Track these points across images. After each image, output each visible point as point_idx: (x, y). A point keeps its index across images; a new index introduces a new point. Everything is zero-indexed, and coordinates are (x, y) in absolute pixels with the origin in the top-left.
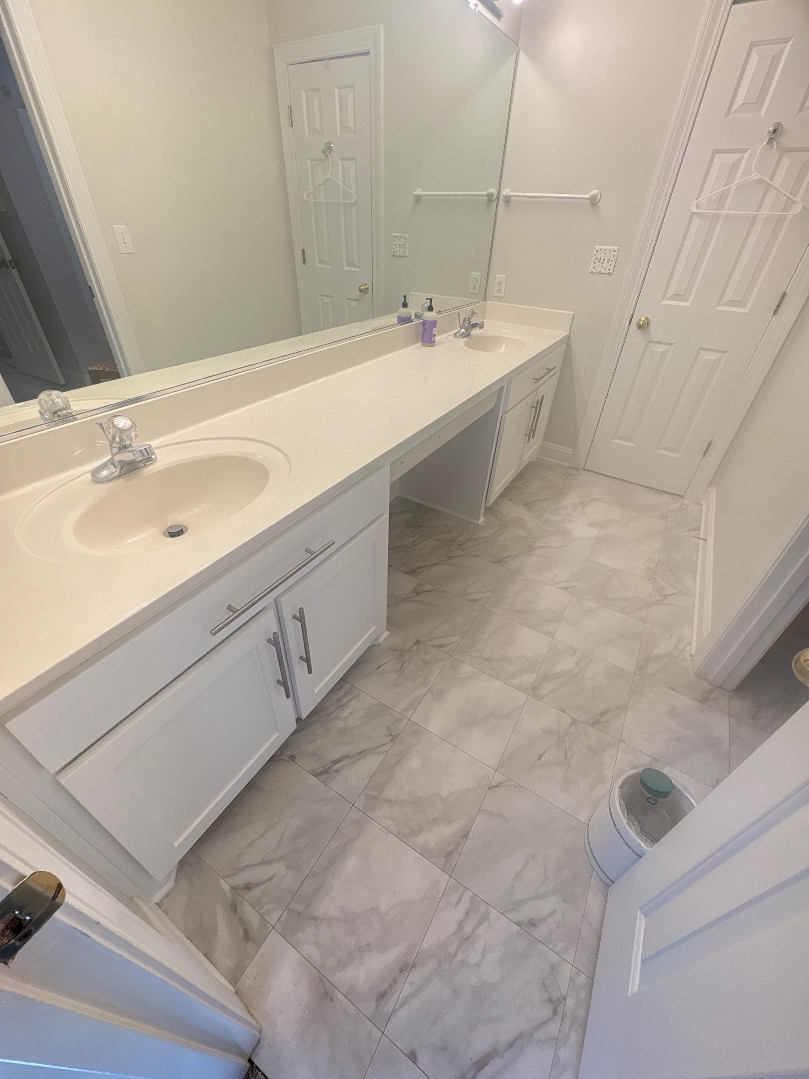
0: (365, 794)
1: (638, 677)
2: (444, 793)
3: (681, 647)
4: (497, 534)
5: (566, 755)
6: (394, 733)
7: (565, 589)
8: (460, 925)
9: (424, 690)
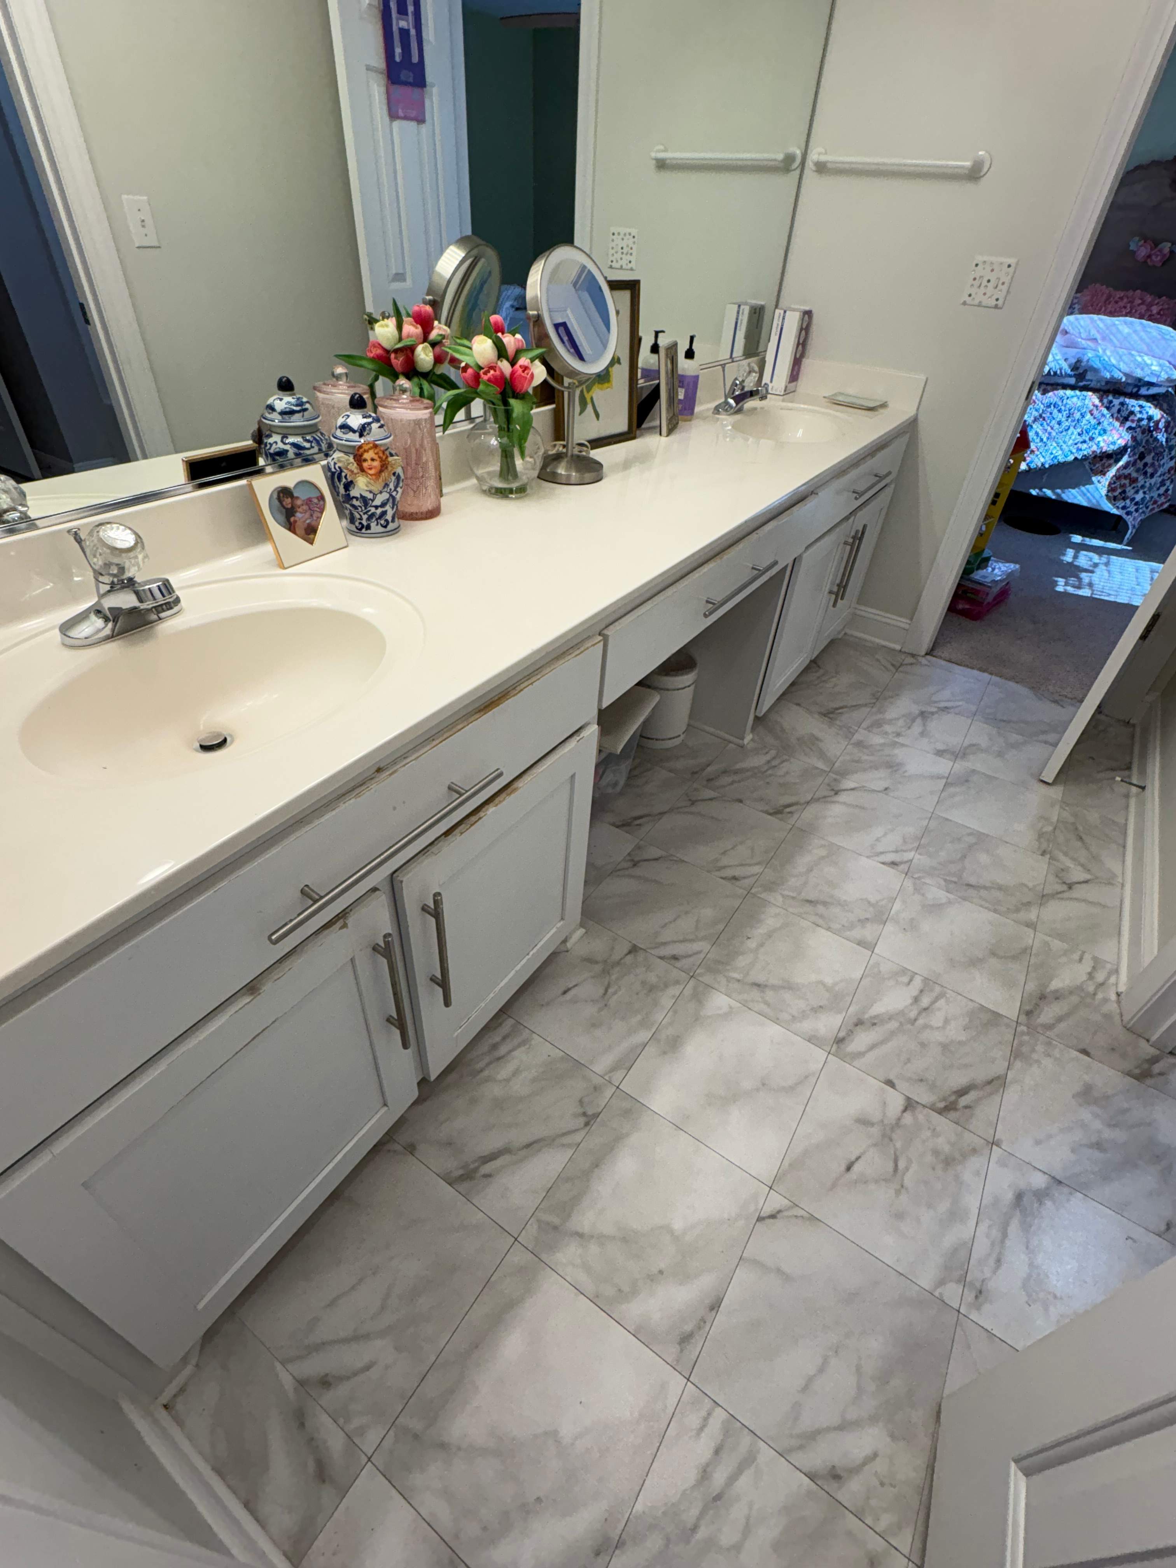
0: (538, 1221)
1: (1024, 1028)
2: (678, 1225)
3: (1100, 977)
4: (774, 763)
5: (896, 1166)
6: (590, 1113)
7: (893, 864)
8: (705, 1474)
9: (644, 1035)
